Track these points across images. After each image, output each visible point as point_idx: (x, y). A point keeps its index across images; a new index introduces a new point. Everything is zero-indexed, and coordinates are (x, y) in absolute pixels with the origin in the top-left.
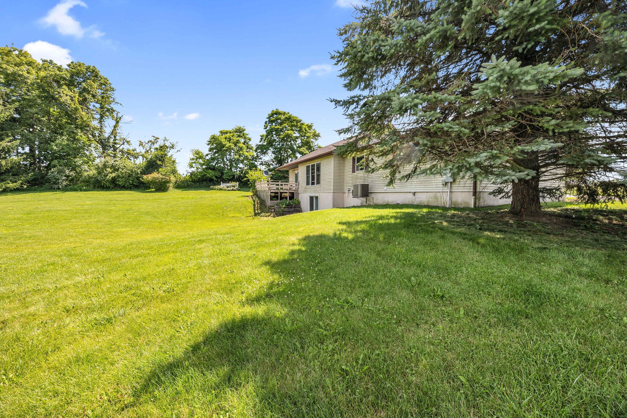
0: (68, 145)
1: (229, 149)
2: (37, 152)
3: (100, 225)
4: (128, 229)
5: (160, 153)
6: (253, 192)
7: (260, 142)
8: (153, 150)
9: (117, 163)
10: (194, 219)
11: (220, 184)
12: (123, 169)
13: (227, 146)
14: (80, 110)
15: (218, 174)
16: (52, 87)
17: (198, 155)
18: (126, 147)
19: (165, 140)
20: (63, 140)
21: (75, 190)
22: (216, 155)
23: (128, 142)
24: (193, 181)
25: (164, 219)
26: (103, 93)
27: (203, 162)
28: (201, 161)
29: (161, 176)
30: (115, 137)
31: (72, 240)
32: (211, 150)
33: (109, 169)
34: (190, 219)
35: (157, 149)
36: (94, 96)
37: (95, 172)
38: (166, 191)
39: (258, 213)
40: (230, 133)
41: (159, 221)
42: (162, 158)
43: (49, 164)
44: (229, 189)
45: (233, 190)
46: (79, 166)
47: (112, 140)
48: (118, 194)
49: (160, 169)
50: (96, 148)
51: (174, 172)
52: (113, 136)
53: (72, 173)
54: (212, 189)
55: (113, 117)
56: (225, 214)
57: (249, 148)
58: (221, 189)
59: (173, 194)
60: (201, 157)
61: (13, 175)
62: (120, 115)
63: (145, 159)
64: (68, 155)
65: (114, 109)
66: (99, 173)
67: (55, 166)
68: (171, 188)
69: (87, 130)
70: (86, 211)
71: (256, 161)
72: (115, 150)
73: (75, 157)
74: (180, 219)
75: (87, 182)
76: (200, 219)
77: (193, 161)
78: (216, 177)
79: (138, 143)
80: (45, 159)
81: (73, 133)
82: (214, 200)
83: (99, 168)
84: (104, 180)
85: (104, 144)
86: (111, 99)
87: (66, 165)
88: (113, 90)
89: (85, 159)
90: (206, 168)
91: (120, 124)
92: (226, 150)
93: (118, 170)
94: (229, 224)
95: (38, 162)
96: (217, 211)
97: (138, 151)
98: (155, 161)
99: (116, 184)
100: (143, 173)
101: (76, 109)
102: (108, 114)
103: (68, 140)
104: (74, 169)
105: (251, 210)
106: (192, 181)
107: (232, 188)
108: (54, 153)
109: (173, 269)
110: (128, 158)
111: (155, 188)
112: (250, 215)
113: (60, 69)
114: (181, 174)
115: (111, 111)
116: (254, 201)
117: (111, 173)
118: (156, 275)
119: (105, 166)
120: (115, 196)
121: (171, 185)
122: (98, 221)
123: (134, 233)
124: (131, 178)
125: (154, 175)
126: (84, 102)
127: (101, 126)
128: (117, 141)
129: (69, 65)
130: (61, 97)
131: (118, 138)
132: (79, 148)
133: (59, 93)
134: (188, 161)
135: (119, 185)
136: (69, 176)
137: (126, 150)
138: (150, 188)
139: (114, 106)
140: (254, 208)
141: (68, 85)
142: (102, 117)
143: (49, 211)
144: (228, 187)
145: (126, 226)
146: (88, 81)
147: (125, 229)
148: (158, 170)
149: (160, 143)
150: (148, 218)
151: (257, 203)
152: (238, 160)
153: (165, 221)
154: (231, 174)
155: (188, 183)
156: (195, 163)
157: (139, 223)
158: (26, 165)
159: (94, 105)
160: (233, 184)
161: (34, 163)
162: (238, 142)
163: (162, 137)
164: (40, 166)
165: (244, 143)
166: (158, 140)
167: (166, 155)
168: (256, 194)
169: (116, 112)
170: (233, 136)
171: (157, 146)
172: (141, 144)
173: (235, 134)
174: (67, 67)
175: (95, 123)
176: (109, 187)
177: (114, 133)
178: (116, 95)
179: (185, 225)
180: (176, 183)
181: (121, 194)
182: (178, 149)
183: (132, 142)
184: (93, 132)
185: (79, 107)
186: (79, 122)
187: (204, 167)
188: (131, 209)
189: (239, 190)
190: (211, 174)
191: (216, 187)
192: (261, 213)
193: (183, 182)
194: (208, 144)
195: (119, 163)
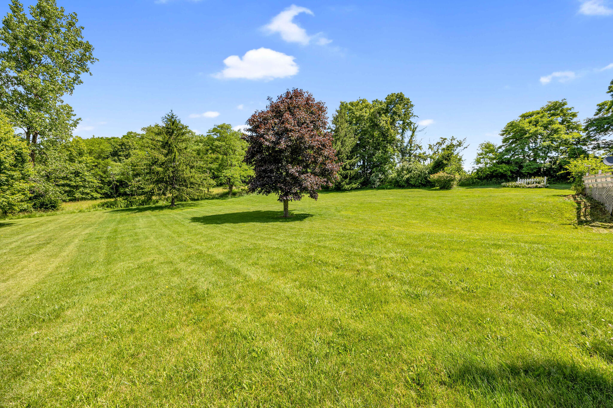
0: (382, 156)
1: (535, 135)
2: (366, 164)
3: (398, 215)
4: (418, 222)
5: (446, 152)
6: (576, 189)
7: (597, 114)
8: (440, 151)
9: (411, 166)
10: (480, 219)
11: (517, 180)
12: (414, 171)
13: (531, 131)
14: (391, 129)
15: (515, 168)
16: (376, 118)
17: (488, 148)
18: (418, 152)
19: (453, 139)
20: (379, 153)
21: (383, 189)
22: (514, 145)
23: (420, 147)
24: (480, 178)
25: (448, 216)
26: (405, 111)
27: (493, 156)
28: (491, 155)
29: (446, 175)
30: (411, 145)
31: (382, 224)
32: (505, 141)
33: (405, 172)
34: (476, 219)
35: (444, 149)
36: (399, 116)
37: (396, 174)
38: (449, 189)
39: (586, 222)
40: (538, 113)
41: (444, 217)
42: (448, 158)
43: (371, 171)
44: (530, 185)
45: (536, 187)
46: (387, 171)
47: (408, 148)
48: (410, 191)
49: (446, 168)
50: (398, 156)
51: (459, 169)
52: (409, 145)
53: (383, 177)
54: (504, 187)
55: (411, 129)
56: (523, 217)
57: (571, 127)
58: (516, 187)
59: (457, 192)
60: (492, 151)
61: (355, 179)
62: (416, 126)
63: (432, 160)
64: (381, 163)
65: (412, 121)
66: (398, 175)
67: (374, 172)
68: (455, 186)
69: (393, 143)
70: (390, 204)
71: (585, 145)
72: (410, 156)
73: (385, 165)
74: (464, 218)
75: (391, 182)
76: (488, 220)
77: (481, 156)
78: (511, 172)
79: (428, 147)
80: (370, 168)
81: (385, 147)
82: (508, 199)
83: (398, 171)
84: (401, 181)
85: (403, 152)
86: (411, 114)
87: (380, 171)
88: (412, 106)
89: (391, 165)
90: (498, 163)
91: (415, 133)
92: (529, 138)
93: (411, 172)
94: (530, 230)
95: (366, 170)
96: (511, 213)
97: (427, 154)
98: (441, 161)
99: (409, 184)
100: (431, 173)
101: (388, 129)
102: (407, 127)
103: (382, 152)
104: (384, 173)
105: (572, 215)
106: (478, 178)
107: (534, 185)
108: (375, 163)
109: (468, 268)
110: (419, 161)
111: (440, 186)
112: (569, 222)
113: (381, 103)
114: (467, 171)
115: (410, 124)
116: (579, 203)
117: (406, 175)
118: (451, 270)
119: (403, 169)
120: (408, 193)
121: (455, 182)
122: (397, 213)
123: (422, 226)
124: (420, 178)
125: (441, 174)
126: (393, 123)
127: (402, 138)
128: (412, 148)
129: (386, 99)
130: (380, 123)
131: (413, 145)
132: (387, 158)
133: (380, 120)
134: (475, 156)
135: (411, 184)
136: (381, 178)
137: (418, 155)
138: (435, 186)
139: (412, 120)
140: (578, 213)
141: (384, 113)
142: (403, 130)
143: (370, 203)
144: (529, 184)
145: (416, 219)
146: (397, 105)
147: (415, 221)
148: (443, 170)
149: (448, 143)
150: (434, 214)
151: (586, 206)
152: (549, 147)
153: (449, 218)
154: (535, 166)
155: (473, 180)
156: (483, 158)
157: (427, 217)
158: (360, 172)
159: (399, 123)
160: (538, 179)
161: (364, 171)
162: (551, 123)
163: (449, 138)
164: (367, 173)
165: (562, 123)
166: (446, 141)
167: (452, 154)
168: (583, 192)
169: (413, 124)
170: (541, 117)
171: (444, 146)
172: (430, 147)
173: (546, 114)
174: (386, 101)
175: (398, 137)
176: (404, 186)
177: (410, 142)
178: (415, 111)
179: (469, 224)
180: (460, 181)
181: (412, 192)
182: (465, 145)
183: (423, 147)
184: (397, 144)
185: (390, 126)
186: (389, 138)
187: (495, 161)
188: (420, 204)
189: (547, 187)
190: (504, 168)
191: (510, 184)
192: (593, 221)
193: (467, 180)
194: (502, 135)
195: (412, 166)
